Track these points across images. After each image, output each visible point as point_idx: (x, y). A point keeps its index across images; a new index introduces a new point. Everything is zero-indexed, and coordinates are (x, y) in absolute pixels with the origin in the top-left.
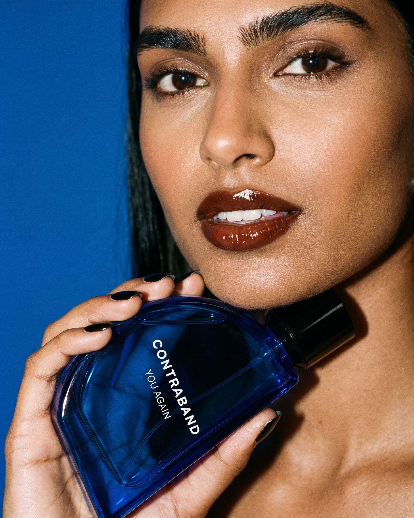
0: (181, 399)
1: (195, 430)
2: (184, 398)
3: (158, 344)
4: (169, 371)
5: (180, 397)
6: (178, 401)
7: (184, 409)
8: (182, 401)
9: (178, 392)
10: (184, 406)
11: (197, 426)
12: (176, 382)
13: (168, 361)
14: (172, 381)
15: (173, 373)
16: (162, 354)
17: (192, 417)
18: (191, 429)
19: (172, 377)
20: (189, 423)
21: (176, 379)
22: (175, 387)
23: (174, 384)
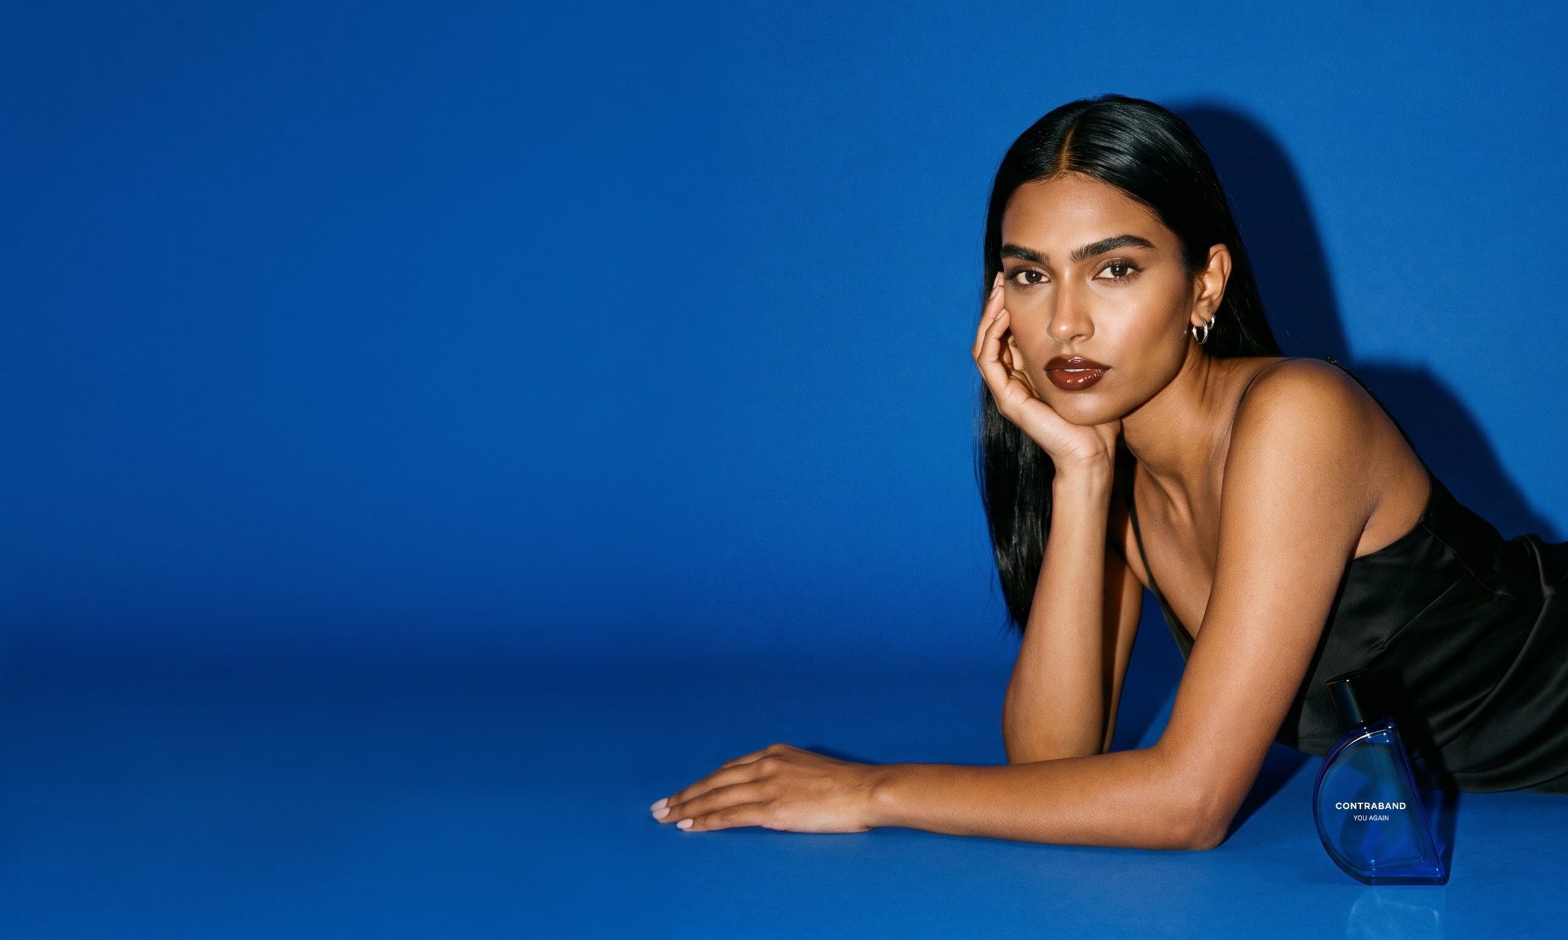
0: (1380, 806)
1: (1403, 806)
2: (1380, 804)
3: (1339, 806)
4: (1358, 806)
5: (1378, 806)
6: (1380, 808)
7: (1387, 807)
8: (1381, 806)
9: (1374, 806)
10: (1385, 806)
11: (1401, 804)
12: (1367, 805)
13: (1352, 804)
14: (1365, 807)
15: (1360, 804)
16: (1346, 806)
17: (1394, 804)
18: (1401, 808)
19: (1363, 806)
20: (1397, 808)
21: (1366, 804)
22: (1370, 807)
23: (1368, 807)
